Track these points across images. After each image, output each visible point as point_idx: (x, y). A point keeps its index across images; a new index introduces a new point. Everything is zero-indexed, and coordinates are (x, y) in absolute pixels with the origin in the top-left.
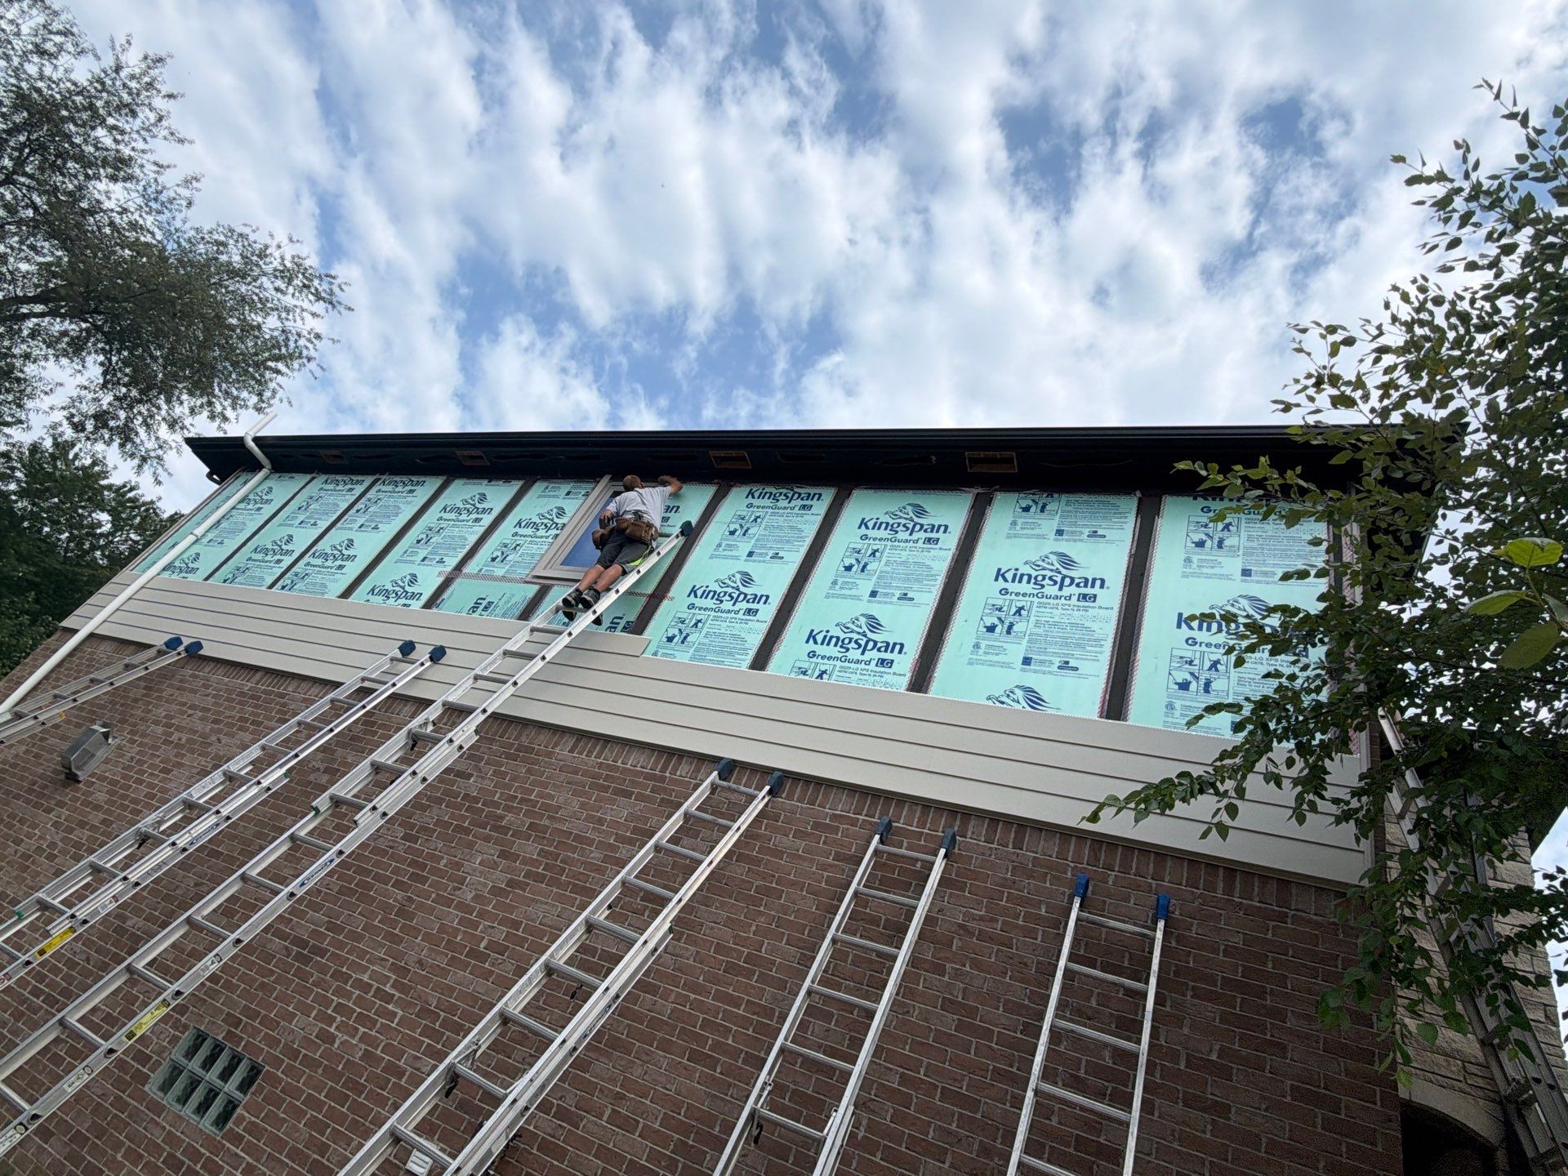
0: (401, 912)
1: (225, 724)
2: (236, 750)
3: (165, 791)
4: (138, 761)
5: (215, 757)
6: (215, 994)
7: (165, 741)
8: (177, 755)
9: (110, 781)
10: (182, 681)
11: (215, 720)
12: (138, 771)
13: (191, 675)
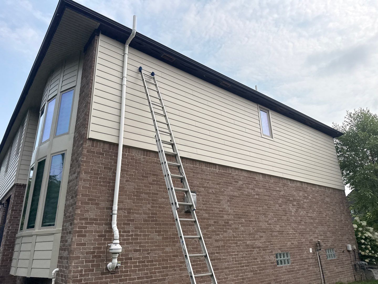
0: (288, 220)
1: (222, 185)
2: (232, 192)
3: (224, 209)
4: (206, 201)
5: (228, 196)
6: (274, 247)
7: (209, 193)
8: (217, 197)
9: (204, 210)
10: (192, 169)
11: (217, 184)
12: (210, 204)
13: (193, 167)
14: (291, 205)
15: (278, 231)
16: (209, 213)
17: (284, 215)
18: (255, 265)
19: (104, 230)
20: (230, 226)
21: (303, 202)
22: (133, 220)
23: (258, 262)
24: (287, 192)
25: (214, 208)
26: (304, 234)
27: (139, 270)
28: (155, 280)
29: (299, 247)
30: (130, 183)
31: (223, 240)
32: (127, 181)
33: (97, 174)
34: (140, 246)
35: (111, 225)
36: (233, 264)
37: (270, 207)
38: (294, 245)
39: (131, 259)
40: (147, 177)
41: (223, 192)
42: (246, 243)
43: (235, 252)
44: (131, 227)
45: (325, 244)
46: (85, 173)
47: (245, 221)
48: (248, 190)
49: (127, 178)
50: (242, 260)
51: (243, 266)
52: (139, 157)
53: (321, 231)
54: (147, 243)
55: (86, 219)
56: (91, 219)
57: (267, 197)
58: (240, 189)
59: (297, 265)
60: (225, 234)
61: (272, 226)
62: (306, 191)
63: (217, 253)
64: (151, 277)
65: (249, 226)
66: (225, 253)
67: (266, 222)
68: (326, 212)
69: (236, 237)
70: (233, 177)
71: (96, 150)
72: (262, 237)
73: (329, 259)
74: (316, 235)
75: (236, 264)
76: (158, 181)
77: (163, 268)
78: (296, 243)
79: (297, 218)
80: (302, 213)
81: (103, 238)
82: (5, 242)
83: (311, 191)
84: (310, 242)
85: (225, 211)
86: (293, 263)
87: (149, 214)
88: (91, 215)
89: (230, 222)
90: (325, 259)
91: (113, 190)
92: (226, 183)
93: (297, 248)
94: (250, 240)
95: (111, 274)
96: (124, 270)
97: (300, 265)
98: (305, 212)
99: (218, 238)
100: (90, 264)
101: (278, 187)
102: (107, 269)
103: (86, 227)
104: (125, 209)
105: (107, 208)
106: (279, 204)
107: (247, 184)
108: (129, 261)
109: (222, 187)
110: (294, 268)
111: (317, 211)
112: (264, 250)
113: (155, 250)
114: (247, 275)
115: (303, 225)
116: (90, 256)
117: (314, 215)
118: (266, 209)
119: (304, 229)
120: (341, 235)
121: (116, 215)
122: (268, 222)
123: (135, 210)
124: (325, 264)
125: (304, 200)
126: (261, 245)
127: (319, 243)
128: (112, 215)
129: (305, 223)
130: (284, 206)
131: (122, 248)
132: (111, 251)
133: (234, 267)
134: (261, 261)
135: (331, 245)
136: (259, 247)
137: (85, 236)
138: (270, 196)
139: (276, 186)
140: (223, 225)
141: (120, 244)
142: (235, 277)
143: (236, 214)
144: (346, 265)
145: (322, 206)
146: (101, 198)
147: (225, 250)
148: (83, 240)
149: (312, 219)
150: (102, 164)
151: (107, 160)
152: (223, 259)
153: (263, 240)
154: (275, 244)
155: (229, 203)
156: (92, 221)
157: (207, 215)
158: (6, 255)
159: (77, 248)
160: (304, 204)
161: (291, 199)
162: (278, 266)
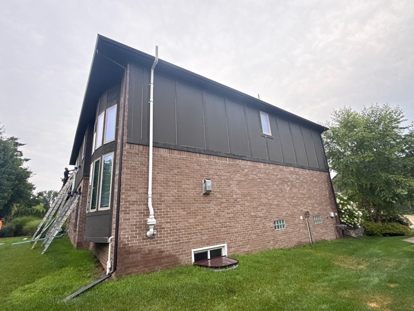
1: (232, 173)
2: (239, 178)
3: (234, 190)
4: (219, 186)
5: (237, 181)
6: (272, 216)
7: (221, 179)
8: (228, 182)
9: (218, 192)
10: (208, 162)
11: (228, 172)
12: (222, 188)
13: (209, 161)
14: (286, 185)
15: (276, 205)
16: (222, 194)
17: (281, 193)
18: (258, 230)
19: (143, 209)
20: (239, 202)
21: (296, 182)
22: (164, 201)
23: (260, 227)
24: (283, 176)
25: (226, 190)
26: (296, 206)
27: (170, 236)
28: (183, 243)
29: (292, 216)
30: (160, 175)
31: (234, 213)
32: (158, 173)
33: (136, 169)
34: (170, 219)
35: (148, 205)
36: (241, 230)
37: (269, 188)
38: (289, 215)
39: (164, 228)
40: (173, 170)
41: (233, 178)
42: (251, 214)
43: (242, 221)
44: (163, 206)
45: (312, 212)
46: (127, 168)
47: (250, 198)
48: (253, 176)
49: (158, 171)
50: (248, 227)
51: (249, 231)
52: (166, 155)
53: (310, 203)
54: (175, 217)
55: (129, 201)
56: (133, 202)
57: (266, 180)
58: (246, 175)
59: (291, 229)
60: (235, 209)
61: (271, 201)
62: (298, 174)
63: (228, 222)
64: (180, 240)
65: (253, 202)
66: (234, 222)
67: (266, 198)
68: (314, 189)
69: (243, 210)
70: (240, 166)
71: (133, 151)
72: (263, 209)
73: (315, 223)
74: (305, 207)
75: (243, 229)
76: (181, 173)
77: (188, 234)
78: (289, 212)
79: (290, 195)
80: (295, 190)
81: (143, 215)
82: (80, 219)
83: (302, 173)
84: (301, 212)
85: (235, 192)
86: (287, 227)
87: (175, 196)
88: (133, 198)
89: (238, 200)
90: (312, 224)
91: (148, 180)
92: (235, 171)
93: (291, 216)
94: (254, 212)
95: (150, 239)
96: (159, 236)
97: (293, 228)
98: (297, 190)
99: (229, 211)
100: (134, 233)
101: (276, 172)
102: (146, 236)
103: (130, 207)
104: (157, 194)
105: (144, 193)
106: (276, 185)
107: (252, 171)
108: (162, 230)
109: (232, 175)
110: (288, 231)
111: (307, 189)
112: (264, 219)
113: (181, 221)
114: (252, 237)
115: (295, 199)
116: (134, 227)
117: (305, 191)
118: (266, 189)
119: (297, 202)
120: (325, 206)
121: (151, 198)
122: (268, 198)
123: (165, 194)
124: (313, 227)
125: (296, 181)
126: (262, 215)
127: (308, 212)
128: (148, 198)
129: (297, 198)
130: (281, 186)
131: (156, 221)
132: (148, 223)
133: (241, 232)
134: (262, 227)
135: (317, 214)
136: (261, 217)
137: (129, 213)
138: (269, 179)
139: (274, 172)
140: (233, 202)
141: (155, 218)
142: (243, 238)
143: (243, 194)
144: (330, 227)
145: (310, 185)
146: (139, 186)
147: (234, 220)
148: (128, 216)
149: (303, 195)
150: (138, 161)
151: (141, 159)
152: (233, 226)
153: (264, 211)
154: (273, 214)
155: (237, 186)
156: (134, 203)
157: (220, 196)
158: (81, 228)
159: (124, 222)
160: (296, 184)
161: (286, 180)
162: (275, 230)
